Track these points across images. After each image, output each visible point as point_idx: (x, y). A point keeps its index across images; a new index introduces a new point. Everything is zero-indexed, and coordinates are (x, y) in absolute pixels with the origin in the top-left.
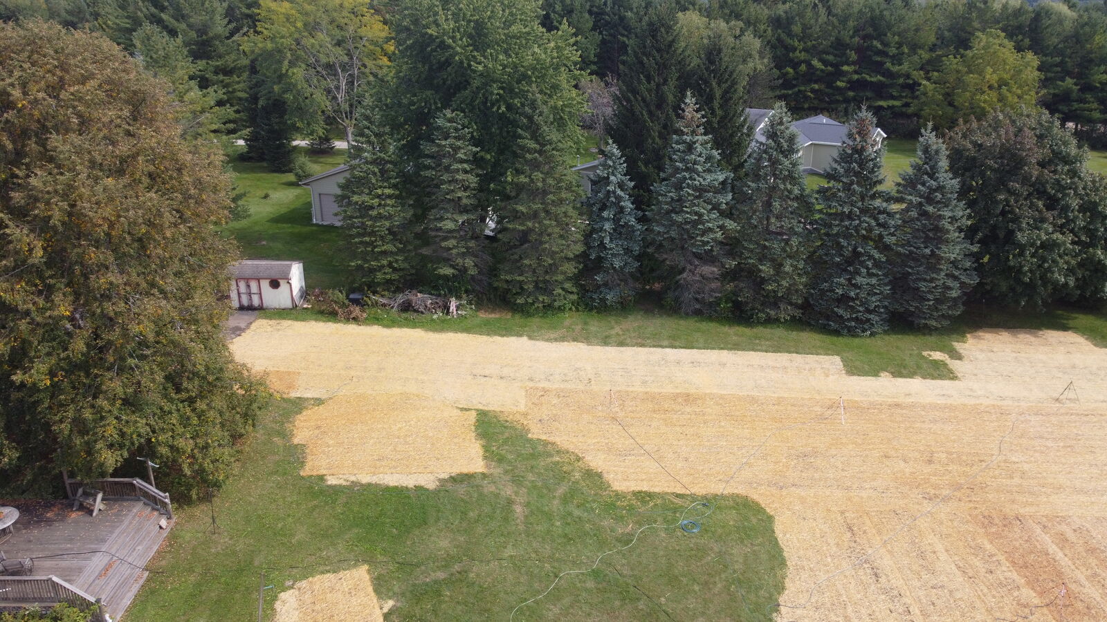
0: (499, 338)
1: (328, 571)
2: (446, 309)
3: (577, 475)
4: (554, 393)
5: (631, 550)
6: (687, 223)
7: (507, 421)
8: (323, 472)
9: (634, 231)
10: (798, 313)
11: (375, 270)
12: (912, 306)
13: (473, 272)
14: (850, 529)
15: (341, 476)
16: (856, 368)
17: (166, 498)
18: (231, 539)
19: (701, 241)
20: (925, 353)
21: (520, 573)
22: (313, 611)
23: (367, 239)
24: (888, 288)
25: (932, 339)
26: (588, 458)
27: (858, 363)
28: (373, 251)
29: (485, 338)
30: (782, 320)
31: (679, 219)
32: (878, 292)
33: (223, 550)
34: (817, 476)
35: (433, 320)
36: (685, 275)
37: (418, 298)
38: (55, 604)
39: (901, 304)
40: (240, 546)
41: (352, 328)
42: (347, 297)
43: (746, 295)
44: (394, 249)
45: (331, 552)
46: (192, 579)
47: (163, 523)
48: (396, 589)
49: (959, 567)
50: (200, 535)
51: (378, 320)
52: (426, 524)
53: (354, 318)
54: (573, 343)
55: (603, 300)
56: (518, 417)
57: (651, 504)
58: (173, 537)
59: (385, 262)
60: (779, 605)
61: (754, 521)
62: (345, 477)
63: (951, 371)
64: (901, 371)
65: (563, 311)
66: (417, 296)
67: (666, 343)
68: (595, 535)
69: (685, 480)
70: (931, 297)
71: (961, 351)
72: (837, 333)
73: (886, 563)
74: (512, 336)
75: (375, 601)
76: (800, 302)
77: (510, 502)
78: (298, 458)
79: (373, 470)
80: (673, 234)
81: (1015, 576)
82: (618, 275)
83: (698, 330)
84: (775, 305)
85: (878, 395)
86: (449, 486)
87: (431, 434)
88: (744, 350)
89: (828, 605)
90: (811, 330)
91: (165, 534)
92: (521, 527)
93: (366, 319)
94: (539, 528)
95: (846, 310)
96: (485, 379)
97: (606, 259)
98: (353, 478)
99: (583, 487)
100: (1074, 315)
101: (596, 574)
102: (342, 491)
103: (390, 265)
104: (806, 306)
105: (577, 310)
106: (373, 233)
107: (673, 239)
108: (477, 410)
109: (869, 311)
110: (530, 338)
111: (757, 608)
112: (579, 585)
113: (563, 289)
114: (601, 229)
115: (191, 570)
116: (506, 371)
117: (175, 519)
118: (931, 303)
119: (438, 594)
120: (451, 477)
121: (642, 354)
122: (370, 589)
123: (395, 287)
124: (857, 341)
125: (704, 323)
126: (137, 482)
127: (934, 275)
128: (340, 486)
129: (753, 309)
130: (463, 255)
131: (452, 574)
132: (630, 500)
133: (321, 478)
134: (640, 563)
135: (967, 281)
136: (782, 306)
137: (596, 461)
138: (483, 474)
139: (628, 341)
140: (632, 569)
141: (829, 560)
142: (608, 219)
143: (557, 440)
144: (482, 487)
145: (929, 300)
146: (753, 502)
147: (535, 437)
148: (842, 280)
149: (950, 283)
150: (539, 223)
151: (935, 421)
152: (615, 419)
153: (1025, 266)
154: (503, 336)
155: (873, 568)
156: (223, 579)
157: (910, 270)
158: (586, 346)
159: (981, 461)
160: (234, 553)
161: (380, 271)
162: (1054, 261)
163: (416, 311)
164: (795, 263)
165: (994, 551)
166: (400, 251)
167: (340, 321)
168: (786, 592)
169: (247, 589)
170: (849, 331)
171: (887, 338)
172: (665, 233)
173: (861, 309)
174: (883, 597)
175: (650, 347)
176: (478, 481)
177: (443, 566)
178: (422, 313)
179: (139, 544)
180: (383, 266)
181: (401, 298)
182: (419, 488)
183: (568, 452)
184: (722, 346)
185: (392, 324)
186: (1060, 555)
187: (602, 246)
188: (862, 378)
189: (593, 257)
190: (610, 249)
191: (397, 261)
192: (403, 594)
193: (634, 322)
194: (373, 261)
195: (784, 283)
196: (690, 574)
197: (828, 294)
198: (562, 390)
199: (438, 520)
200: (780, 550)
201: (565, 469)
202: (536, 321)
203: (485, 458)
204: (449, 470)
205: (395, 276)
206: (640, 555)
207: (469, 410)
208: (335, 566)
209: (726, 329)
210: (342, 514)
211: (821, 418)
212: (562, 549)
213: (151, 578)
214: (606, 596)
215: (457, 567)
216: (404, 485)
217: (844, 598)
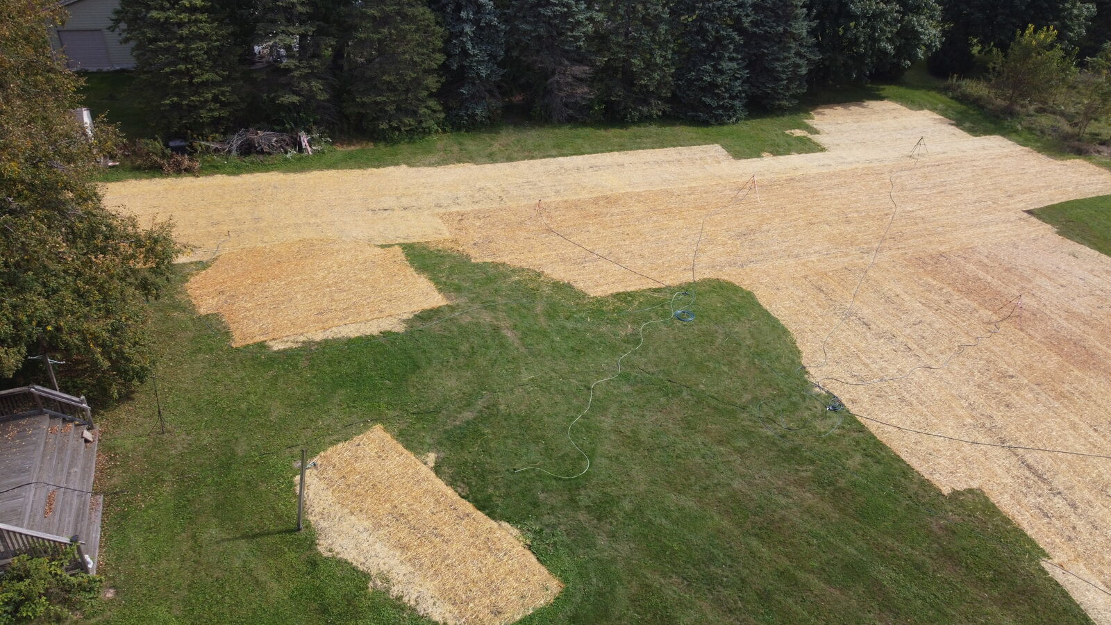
0: (375, 170)
1: (338, 441)
2: (297, 145)
3: (547, 290)
4: (472, 215)
5: (645, 348)
6: (555, 17)
7: (440, 251)
8: (259, 339)
9: (498, 32)
10: (667, 108)
11: (195, 107)
12: (769, 87)
13: (322, 97)
14: (820, 289)
15: (286, 339)
16: (739, 152)
17: (82, 402)
18: (188, 434)
19: (571, 37)
20: (788, 132)
21: (550, 393)
22: (349, 486)
23: (182, 67)
24: (747, 71)
25: (785, 119)
26: (547, 271)
27: (737, 148)
28: (191, 83)
29: (358, 172)
30: (655, 116)
31: (548, 12)
32: (739, 76)
33: (187, 449)
34: (765, 250)
35: (286, 160)
36: (556, 77)
37: (260, 136)
38: (10, 560)
39: (758, 87)
40: (206, 440)
41: (187, 181)
42: (167, 146)
43: (619, 93)
44: (218, 79)
45: (327, 420)
46: (166, 489)
47: (88, 435)
48: (428, 440)
49: (923, 304)
50: (143, 439)
51: (218, 168)
52: (419, 368)
53: (186, 170)
54: (459, 165)
55: (473, 116)
56: (448, 245)
57: (636, 303)
58: (108, 449)
59: (210, 96)
60: (805, 368)
61: (738, 300)
62: (291, 339)
63: (817, 145)
64: (777, 151)
65: (430, 133)
66: (257, 134)
67: (554, 153)
68: (601, 342)
69: (653, 274)
70: (784, 76)
71: (815, 127)
72: (706, 123)
73: (866, 312)
74: (388, 165)
75: (413, 458)
76: (669, 95)
77: (496, 329)
78: (219, 330)
79: (321, 325)
80: (542, 31)
81: (967, 301)
82: (485, 87)
83: (578, 137)
84: (645, 102)
85: (771, 173)
86: (419, 325)
87: (364, 277)
88: (631, 149)
89: (844, 358)
90: (681, 124)
91: (95, 447)
92: (522, 350)
93: (201, 168)
94: (541, 347)
95: (712, 98)
96: (387, 212)
97: (470, 67)
98: (302, 339)
99: (560, 300)
100: (881, 87)
101: (625, 377)
102: (298, 354)
103: (215, 99)
104: (674, 100)
105: (444, 131)
106: (187, 59)
107: (539, 38)
108: (400, 245)
109: (732, 98)
110: (410, 165)
111: (788, 375)
112: (615, 392)
113: (427, 107)
114: (462, 33)
115: (159, 480)
116: (405, 201)
117: (97, 427)
118: (785, 82)
119: (478, 434)
120: (415, 316)
121: (538, 165)
122: (400, 447)
123: (225, 127)
124: (725, 128)
125: (579, 129)
126: (36, 389)
127: (786, 54)
128: (291, 349)
129: (625, 108)
130: (306, 77)
131: (481, 411)
132: (613, 303)
133: (262, 345)
134: (661, 358)
135: (812, 57)
136: (653, 101)
137: (558, 273)
138: (448, 306)
139: (515, 155)
140: (656, 366)
141: (821, 319)
142: (467, 21)
143: (506, 259)
144: (456, 319)
145: (782, 80)
146: (727, 283)
147: (479, 261)
148: (708, 67)
149: (798, 61)
150: (395, 29)
151: (829, 188)
152: (550, 231)
153: (860, 36)
154: (378, 167)
155: (860, 319)
156: (209, 480)
157: (766, 51)
158: (475, 166)
159: (887, 215)
160: (204, 449)
161: (202, 108)
162: (882, 30)
163: (262, 152)
164: (664, 53)
165: (940, 285)
166: (226, 80)
167: (168, 175)
168: (804, 355)
169: (248, 483)
170: (716, 120)
171: (749, 123)
172: (532, 31)
173: (727, 95)
174: (882, 340)
175: (541, 158)
176: (448, 315)
177: (465, 406)
178: (270, 154)
179: (71, 466)
180: (206, 101)
181: (236, 141)
182: (386, 334)
183: (523, 270)
184: (609, 148)
185: (237, 170)
186: (989, 278)
187: (465, 52)
188: (749, 160)
189: (455, 67)
190: (475, 55)
191: (223, 93)
192: (441, 444)
193: (507, 137)
194: (193, 96)
195: (655, 75)
196: (711, 358)
197: (695, 83)
198: (479, 211)
199: (429, 362)
200: (776, 321)
201: (531, 286)
202: (404, 148)
203: (440, 291)
204: (408, 309)
205: (224, 113)
206: (656, 351)
207: (390, 246)
208: (346, 433)
209: (602, 132)
210: (314, 377)
211: (736, 200)
212: (577, 361)
213: (111, 502)
214: (648, 395)
215: (480, 404)
216: (368, 334)
217: (853, 349)
